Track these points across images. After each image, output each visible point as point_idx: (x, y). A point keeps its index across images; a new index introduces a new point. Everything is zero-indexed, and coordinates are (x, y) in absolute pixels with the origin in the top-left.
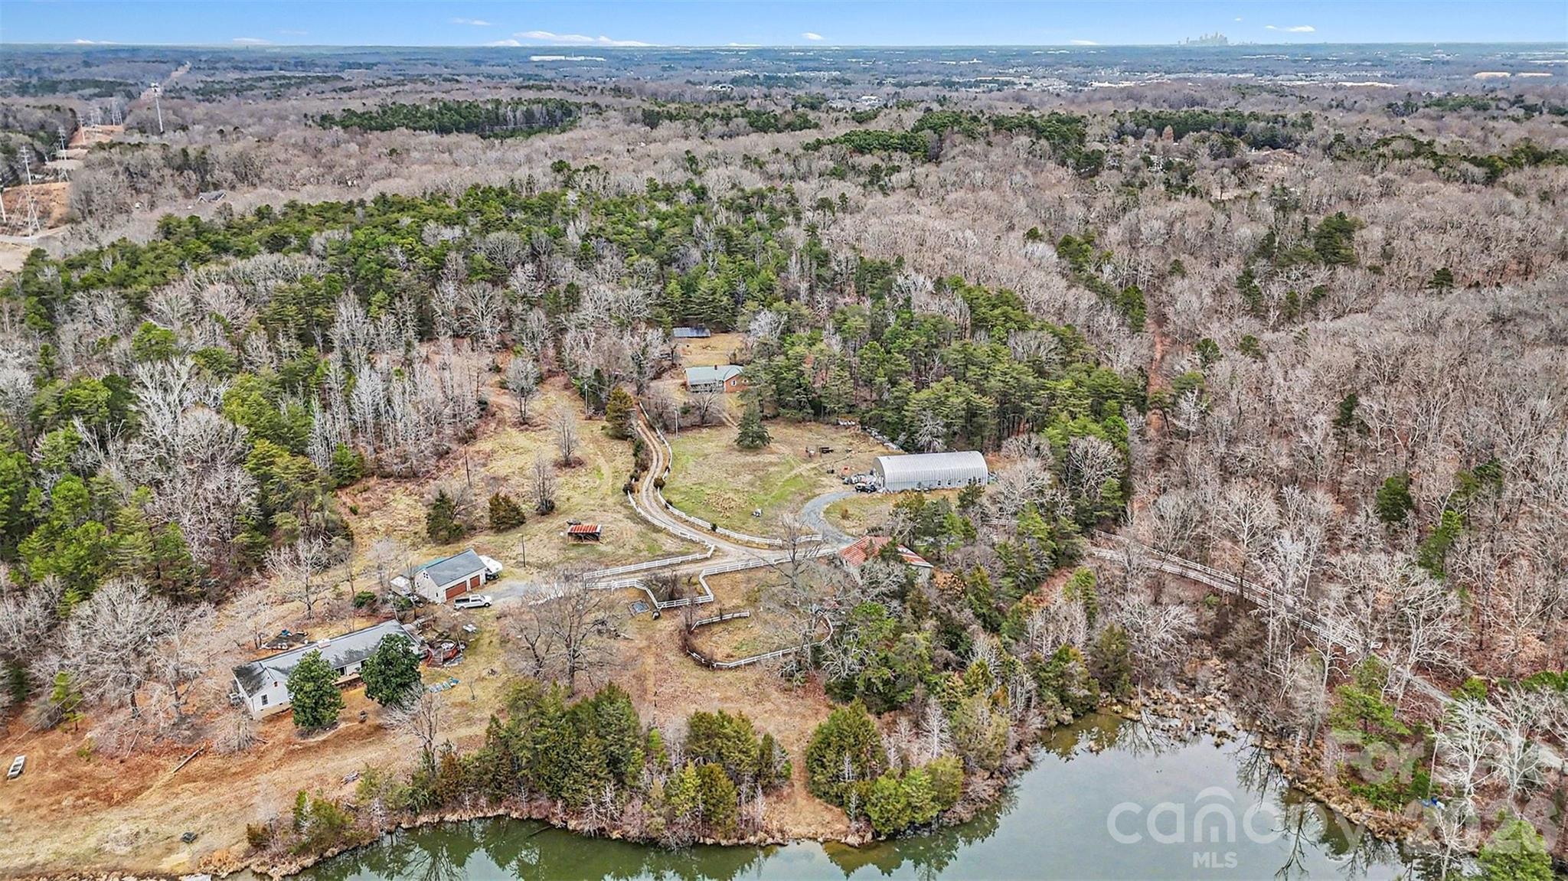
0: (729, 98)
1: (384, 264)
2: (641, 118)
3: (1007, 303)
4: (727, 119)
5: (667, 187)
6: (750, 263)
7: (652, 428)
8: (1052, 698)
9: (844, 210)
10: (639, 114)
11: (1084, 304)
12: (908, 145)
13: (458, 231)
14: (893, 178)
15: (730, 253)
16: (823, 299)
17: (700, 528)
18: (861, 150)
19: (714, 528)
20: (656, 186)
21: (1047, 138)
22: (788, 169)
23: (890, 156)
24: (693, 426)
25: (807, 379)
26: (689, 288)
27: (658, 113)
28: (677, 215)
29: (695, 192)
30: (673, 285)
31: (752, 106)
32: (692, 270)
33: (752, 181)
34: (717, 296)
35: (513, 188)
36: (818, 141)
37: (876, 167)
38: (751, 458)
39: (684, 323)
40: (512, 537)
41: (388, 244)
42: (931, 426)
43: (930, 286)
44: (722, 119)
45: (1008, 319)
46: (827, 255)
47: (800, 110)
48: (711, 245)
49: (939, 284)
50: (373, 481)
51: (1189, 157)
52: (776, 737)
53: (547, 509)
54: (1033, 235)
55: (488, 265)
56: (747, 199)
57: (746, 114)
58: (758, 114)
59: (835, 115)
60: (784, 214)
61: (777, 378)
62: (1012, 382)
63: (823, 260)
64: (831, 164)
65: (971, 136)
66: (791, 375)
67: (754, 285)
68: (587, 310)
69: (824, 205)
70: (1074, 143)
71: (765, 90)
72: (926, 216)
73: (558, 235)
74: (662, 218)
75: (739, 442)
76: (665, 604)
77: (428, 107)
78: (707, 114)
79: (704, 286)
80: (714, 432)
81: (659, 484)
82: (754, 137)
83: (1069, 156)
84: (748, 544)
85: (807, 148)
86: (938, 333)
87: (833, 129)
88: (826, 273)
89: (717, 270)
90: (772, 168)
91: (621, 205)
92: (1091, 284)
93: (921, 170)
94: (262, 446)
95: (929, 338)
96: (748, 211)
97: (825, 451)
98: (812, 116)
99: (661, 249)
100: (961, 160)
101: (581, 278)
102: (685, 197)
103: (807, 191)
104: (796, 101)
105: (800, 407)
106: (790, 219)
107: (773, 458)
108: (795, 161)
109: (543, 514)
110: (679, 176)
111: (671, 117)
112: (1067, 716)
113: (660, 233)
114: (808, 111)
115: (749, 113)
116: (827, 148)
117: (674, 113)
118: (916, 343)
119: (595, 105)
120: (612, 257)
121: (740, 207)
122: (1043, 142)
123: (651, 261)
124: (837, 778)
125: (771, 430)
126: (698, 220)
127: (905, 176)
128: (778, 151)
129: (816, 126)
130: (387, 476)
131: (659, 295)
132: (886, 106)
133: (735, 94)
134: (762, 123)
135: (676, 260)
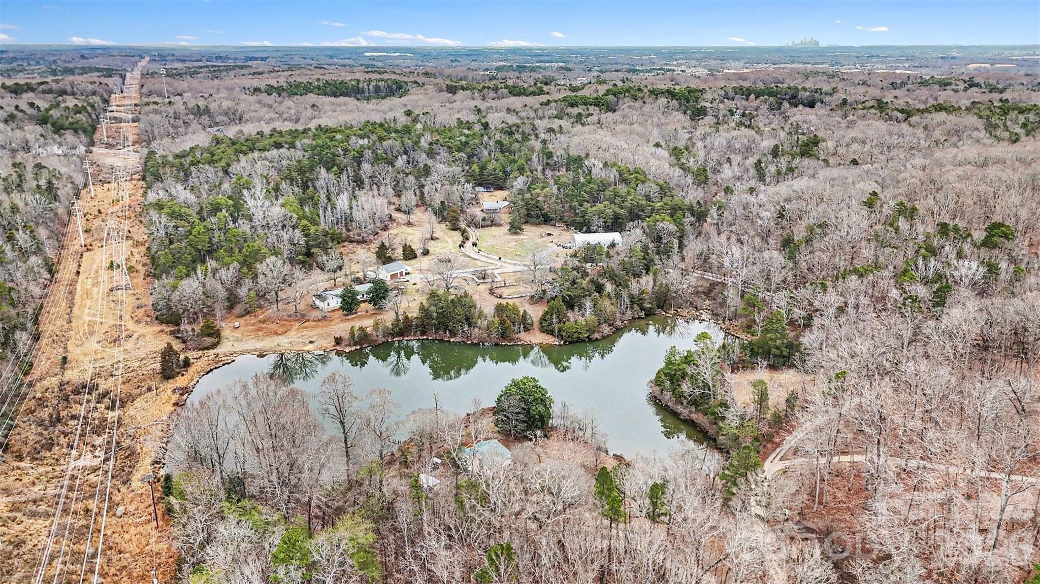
0: (495, 78)
1: (334, 155)
2: (445, 89)
3: (638, 173)
4: (496, 89)
5: (468, 122)
6: (512, 157)
7: (469, 226)
8: (636, 307)
9: (561, 133)
10: (444, 87)
11: (676, 174)
12: (597, 103)
13: (366, 141)
14: (588, 119)
15: (502, 152)
16: (549, 173)
17: (494, 259)
18: (572, 106)
19: (500, 259)
20: (462, 122)
21: (677, 100)
22: (532, 114)
23: (588, 109)
24: (488, 226)
25: (541, 204)
26: (483, 168)
27: (456, 86)
28: (474, 134)
29: (482, 124)
30: (475, 167)
31: (510, 83)
32: (484, 160)
33: (512, 119)
34: (497, 172)
35: (386, 122)
36: (549, 100)
37: (580, 114)
38: (515, 237)
39: (480, 185)
40: (413, 262)
41: (334, 146)
42: (596, 222)
43: (601, 166)
44: (493, 90)
45: (637, 180)
46: (551, 153)
47: (539, 85)
48: (493, 149)
49: (606, 164)
50: (346, 243)
51: (756, 110)
52: (528, 311)
53: (426, 253)
54: (657, 145)
55: (385, 156)
56: (510, 127)
57: (507, 87)
58: (514, 87)
59: (559, 87)
60: (529, 135)
61: (527, 204)
62: (635, 204)
63: (550, 155)
64: (555, 112)
65: (635, 99)
66: (533, 202)
67: (515, 167)
68: (434, 177)
69: (551, 130)
70: (691, 103)
71: (517, 74)
72: (603, 137)
73: (417, 143)
74: (467, 136)
75: (510, 230)
76: (482, 281)
77: (316, 83)
78: (484, 87)
79: (490, 167)
80: (497, 228)
81: (475, 245)
82: (513, 99)
83: (688, 109)
84: (515, 264)
85: (542, 104)
86: (604, 186)
87: (558, 94)
88: (552, 162)
89: (496, 160)
90: (523, 114)
91: (444, 130)
92: (683, 167)
93: (603, 116)
94: (304, 222)
95: (599, 186)
96: (511, 133)
97: (549, 234)
98: (545, 88)
99: (469, 150)
100: (627, 110)
101: (430, 162)
102: (477, 128)
103: (542, 124)
104: (536, 81)
105: (538, 217)
106: (533, 137)
107: (524, 237)
108: (536, 111)
109: (425, 255)
110: (473, 118)
111: (463, 89)
112: (642, 314)
113: (467, 143)
114: (543, 85)
115: (508, 86)
116: (553, 104)
117: (465, 86)
118: (592, 188)
119: (416, 82)
120: (444, 154)
121: (507, 131)
122: (674, 101)
123: (464, 155)
124: (550, 325)
125: (524, 227)
126: (486, 138)
127: (595, 118)
128: (526, 105)
129: (548, 93)
130: (351, 242)
131: (468, 171)
132: (590, 83)
133: (499, 76)
134: (516, 91)
135: (475, 155)
